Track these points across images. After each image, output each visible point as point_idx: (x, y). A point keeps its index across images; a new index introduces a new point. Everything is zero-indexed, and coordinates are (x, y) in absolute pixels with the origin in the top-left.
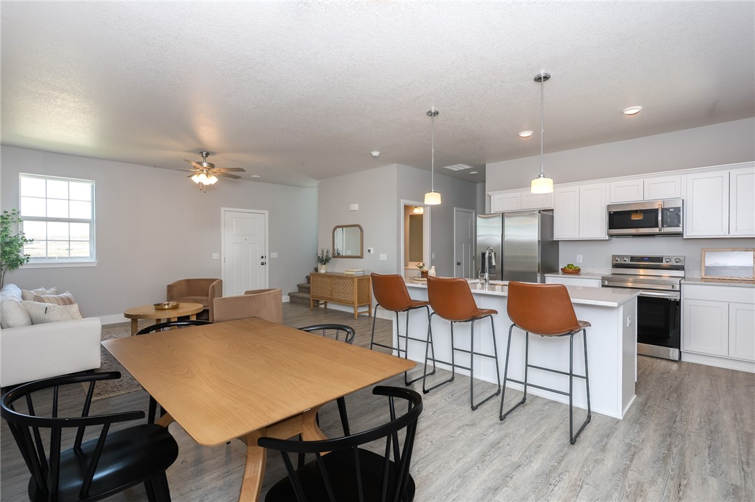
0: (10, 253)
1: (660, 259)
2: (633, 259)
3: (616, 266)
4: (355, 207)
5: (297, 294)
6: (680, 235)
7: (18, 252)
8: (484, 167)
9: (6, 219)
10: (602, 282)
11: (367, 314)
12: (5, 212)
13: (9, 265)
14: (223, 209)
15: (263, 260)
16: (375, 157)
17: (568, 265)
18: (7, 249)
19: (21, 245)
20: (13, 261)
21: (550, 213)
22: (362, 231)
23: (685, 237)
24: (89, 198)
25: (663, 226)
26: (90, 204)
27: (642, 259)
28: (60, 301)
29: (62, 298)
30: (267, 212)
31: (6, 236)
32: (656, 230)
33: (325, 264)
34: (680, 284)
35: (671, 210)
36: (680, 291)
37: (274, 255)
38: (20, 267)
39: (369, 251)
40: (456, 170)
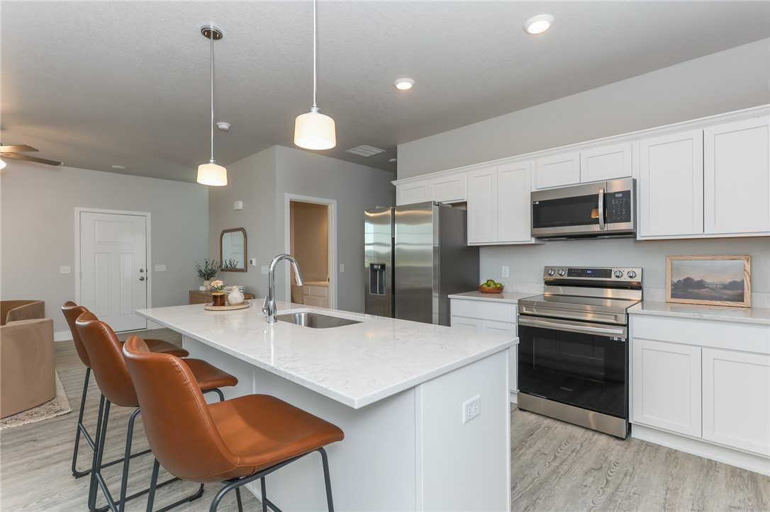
1: (607, 273)
2: (571, 271)
3: (548, 283)
4: (240, 205)
6: (631, 235)
10: (520, 309)
14: (77, 209)
15: (143, 275)
16: (223, 130)
17: (488, 281)
21: (463, 208)
22: (245, 236)
23: (638, 238)
25: (605, 222)
27: (582, 272)
30: (148, 214)
32: (595, 228)
33: (208, 279)
34: (628, 314)
35: (617, 196)
36: (627, 325)
37: (161, 268)
39: (251, 262)
40: (367, 155)
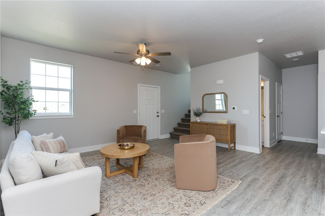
0: (24, 109)
4: (221, 82)
5: (174, 133)
7: (29, 108)
8: (317, 53)
9: (22, 86)
11: (233, 148)
12: (22, 82)
13: (24, 117)
14: (139, 85)
15: (158, 114)
16: (259, 43)
18: (23, 106)
19: (31, 104)
20: (26, 114)
24: (69, 77)
26: (69, 80)
28: (57, 143)
29: (58, 141)
30: (159, 87)
31: (22, 98)
33: (198, 117)
37: (163, 111)
38: (30, 118)
39: (234, 108)
